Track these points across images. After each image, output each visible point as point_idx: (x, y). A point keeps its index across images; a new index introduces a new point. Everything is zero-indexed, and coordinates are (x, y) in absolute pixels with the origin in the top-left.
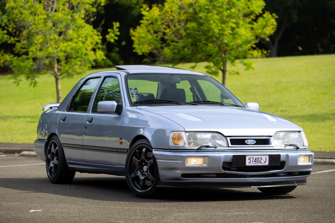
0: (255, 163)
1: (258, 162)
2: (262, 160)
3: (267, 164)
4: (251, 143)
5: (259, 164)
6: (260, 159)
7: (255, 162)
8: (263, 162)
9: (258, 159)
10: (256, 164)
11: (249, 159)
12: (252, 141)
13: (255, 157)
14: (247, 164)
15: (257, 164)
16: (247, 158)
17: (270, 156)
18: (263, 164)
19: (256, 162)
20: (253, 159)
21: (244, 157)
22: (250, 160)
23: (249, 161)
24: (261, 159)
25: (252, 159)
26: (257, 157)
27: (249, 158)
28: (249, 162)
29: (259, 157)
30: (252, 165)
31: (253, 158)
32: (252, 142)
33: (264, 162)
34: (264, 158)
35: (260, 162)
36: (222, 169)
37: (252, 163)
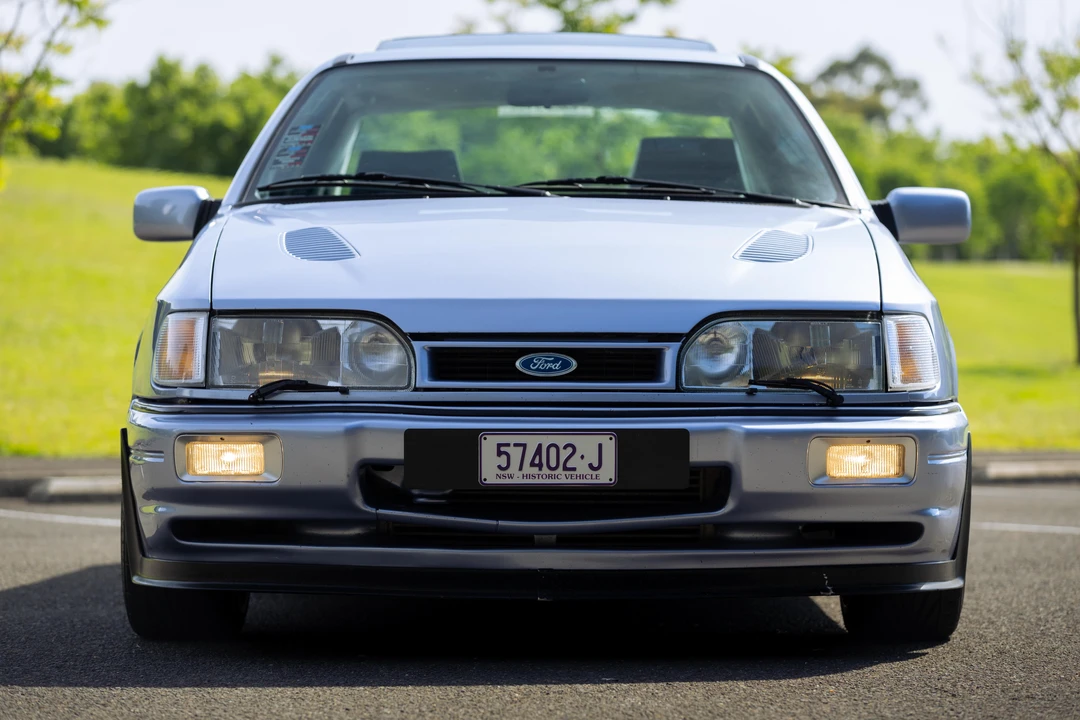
0: (535, 470)
1: (553, 464)
2: (577, 457)
3: (607, 475)
4: (550, 370)
5: (562, 478)
6: (564, 454)
7: (532, 464)
8: (582, 468)
9: (553, 451)
10: (541, 478)
11: (500, 453)
12: (556, 360)
13: (532, 442)
14: (490, 471)
15: (549, 477)
16: (488, 446)
17: (621, 436)
18: (584, 477)
19: (540, 466)
20: (521, 448)
21: (472, 439)
22: (504, 457)
23: (503, 461)
24: (570, 450)
25: (514, 451)
26: (546, 440)
27: (499, 445)
28: (500, 467)
29: (561, 441)
30: (517, 480)
31: (524, 445)
32: (556, 367)
33: (591, 466)
34: (587, 446)
35: (565, 468)
36: (359, 502)
37: (521, 469)
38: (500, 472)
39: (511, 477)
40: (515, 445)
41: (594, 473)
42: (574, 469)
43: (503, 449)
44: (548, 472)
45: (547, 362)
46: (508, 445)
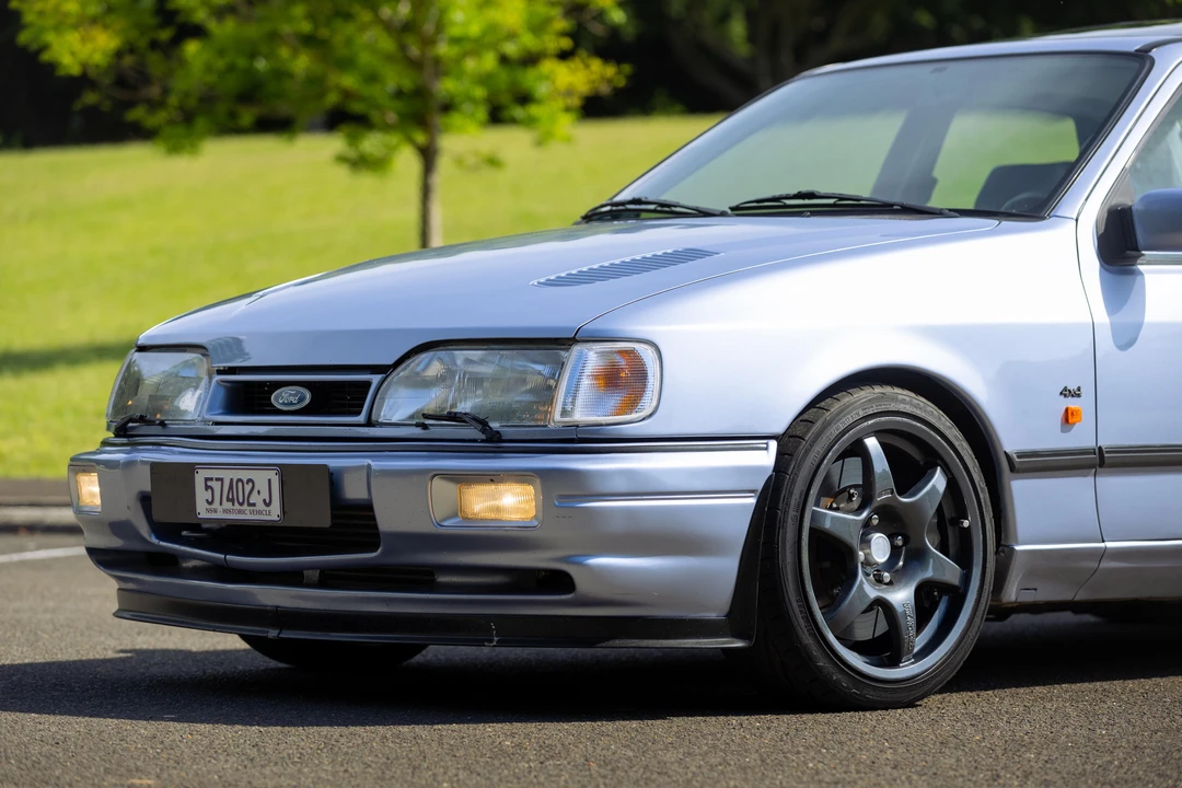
0: (227, 505)
1: (241, 499)
2: (255, 492)
3: (276, 511)
4: (291, 404)
5: (248, 515)
6: (248, 488)
7: (228, 500)
8: (259, 504)
9: (240, 484)
10: (234, 513)
11: (207, 487)
12: (297, 394)
13: (227, 475)
14: (202, 511)
15: (240, 512)
16: (199, 480)
17: (285, 472)
18: (260, 512)
19: (232, 500)
20: (221, 483)
21: (191, 469)
22: (210, 491)
23: (208, 495)
24: (250, 484)
25: (216, 485)
26: (236, 476)
27: (207, 479)
28: (207, 501)
29: (245, 475)
30: (220, 515)
31: (221, 480)
32: (294, 400)
33: (264, 500)
34: (261, 478)
35: (250, 504)
36: (144, 529)
37: (221, 504)
38: (209, 507)
39: (216, 512)
40: (217, 479)
41: (268, 509)
42: (254, 505)
43: (209, 483)
44: (237, 506)
45: (291, 395)
46: (211, 479)
